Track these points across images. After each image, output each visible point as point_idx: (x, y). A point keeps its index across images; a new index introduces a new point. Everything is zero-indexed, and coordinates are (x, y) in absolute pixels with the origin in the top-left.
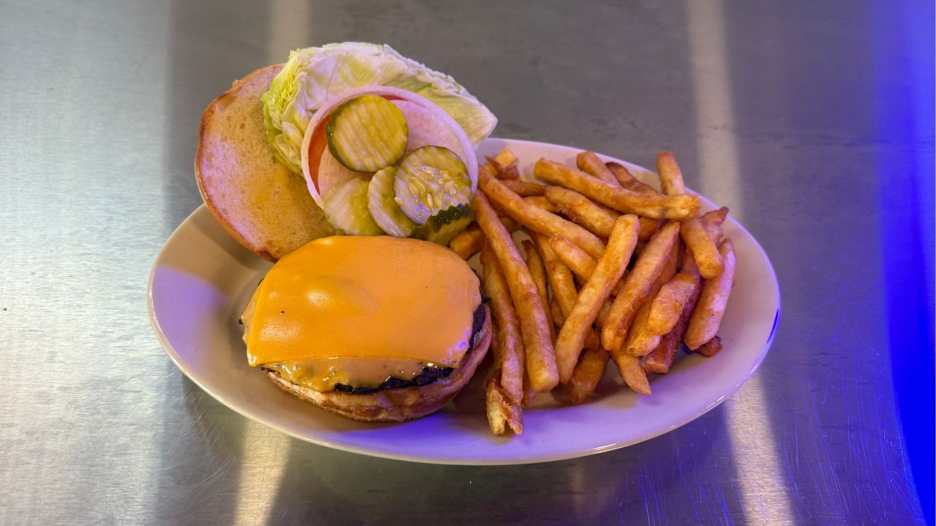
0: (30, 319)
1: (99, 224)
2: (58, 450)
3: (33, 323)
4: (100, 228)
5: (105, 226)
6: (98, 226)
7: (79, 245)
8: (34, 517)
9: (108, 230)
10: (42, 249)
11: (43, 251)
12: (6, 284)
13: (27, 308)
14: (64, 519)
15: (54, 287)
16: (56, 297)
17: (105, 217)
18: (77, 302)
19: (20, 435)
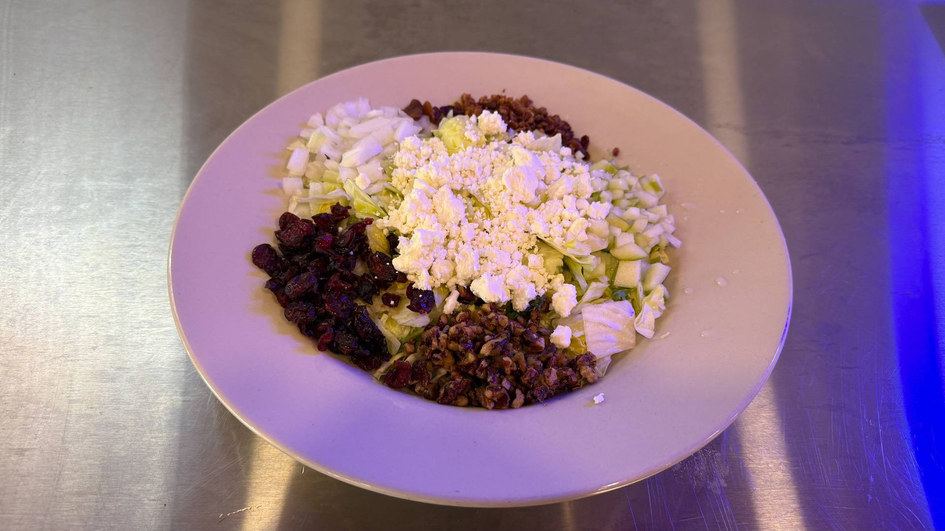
0: (87, 305)
1: (144, 217)
2: (120, 424)
3: (90, 310)
4: (146, 221)
5: (150, 219)
6: (144, 220)
7: (127, 237)
8: (103, 482)
9: (153, 223)
10: (94, 242)
11: (94, 243)
12: (62, 273)
13: (83, 295)
14: (131, 484)
15: (107, 276)
16: (109, 286)
17: (149, 211)
18: (129, 290)
19: (85, 410)
